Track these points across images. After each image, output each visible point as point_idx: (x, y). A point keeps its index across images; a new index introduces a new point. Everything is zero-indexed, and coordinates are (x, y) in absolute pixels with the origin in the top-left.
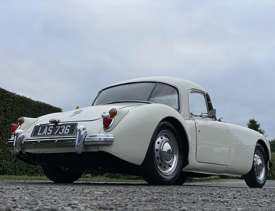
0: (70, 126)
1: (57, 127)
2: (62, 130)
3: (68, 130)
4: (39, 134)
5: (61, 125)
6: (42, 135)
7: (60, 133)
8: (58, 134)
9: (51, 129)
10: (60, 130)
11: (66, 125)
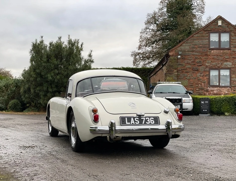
0: (153, 119)
1: (142, 118)
2: (148, 121)
3: (153, 121)
4: (127, 123)
5: (145, 118)
6: (130, 124)
7: (147, 123)
8: (145, 123)
9: (137, 119)
10: (146, 121)
11: (150, 118)
